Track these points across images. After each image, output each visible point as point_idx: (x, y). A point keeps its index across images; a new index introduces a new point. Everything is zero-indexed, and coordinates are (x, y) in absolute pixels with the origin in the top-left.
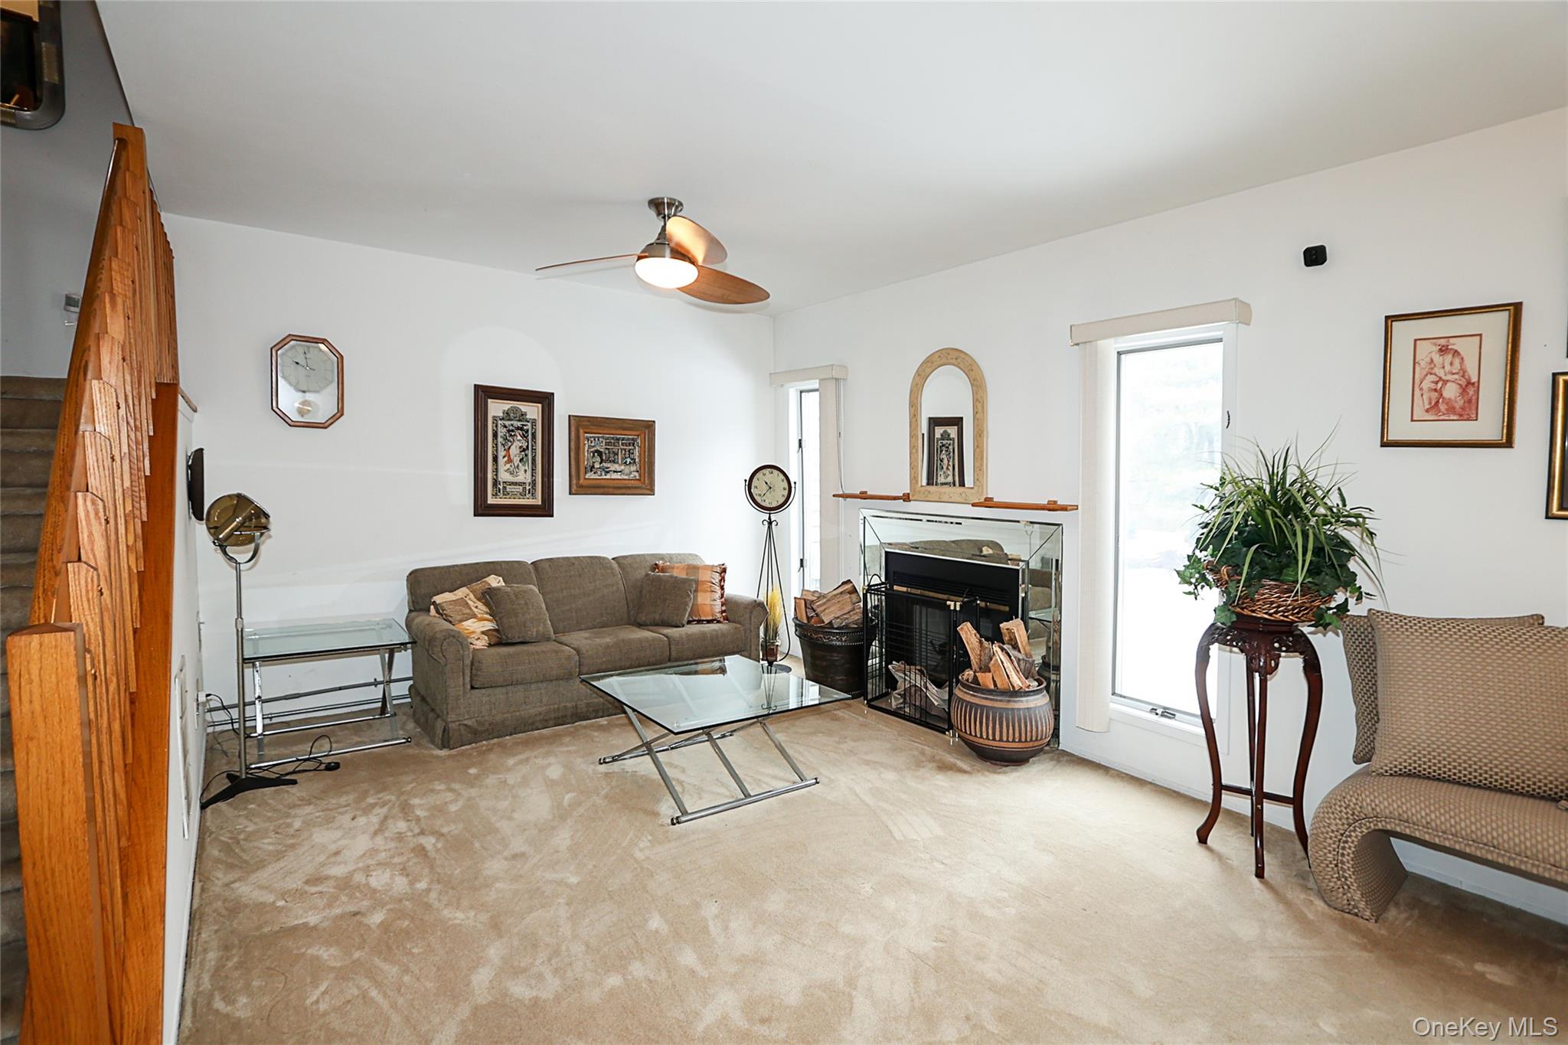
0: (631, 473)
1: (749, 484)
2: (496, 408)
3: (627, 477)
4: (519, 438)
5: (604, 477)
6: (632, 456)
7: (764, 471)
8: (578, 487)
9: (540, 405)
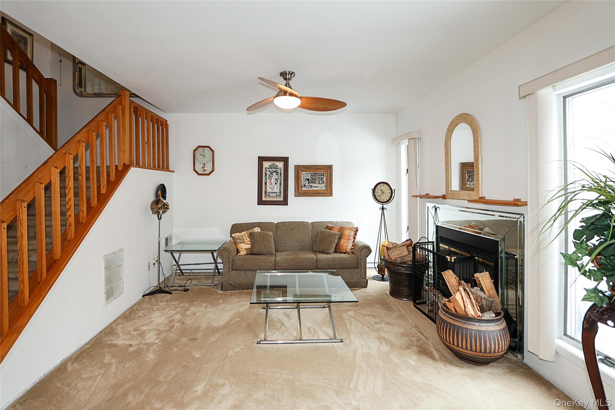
0: (322, 187)
1: (374, 190)
2: (266, 164)
3: (320, 189)
4: (275, 175)
5: (310, 189)
6: (322, 180)
7: (380, 185)
8: (299, 193)
9: (283, 162)
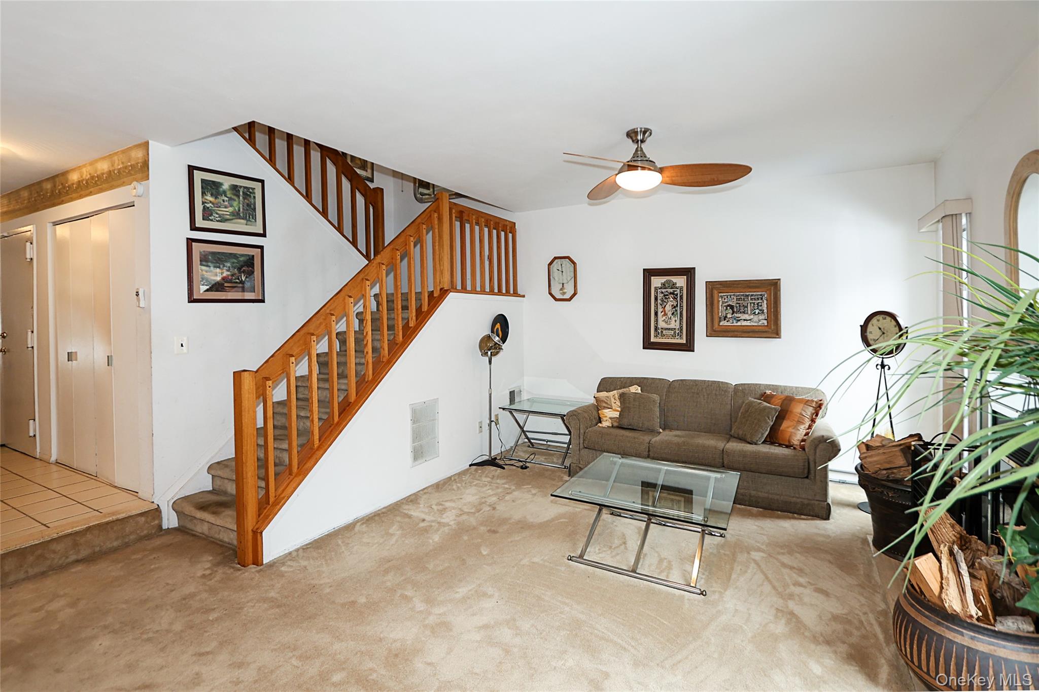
0: (759, 321)
1: (864, 328)
2: (657, 282)
3: (756, 324)
5: (736, 324)
6: (760, 308)
7: (878, 317)
8: (714, 331)
9: (685, 277)
